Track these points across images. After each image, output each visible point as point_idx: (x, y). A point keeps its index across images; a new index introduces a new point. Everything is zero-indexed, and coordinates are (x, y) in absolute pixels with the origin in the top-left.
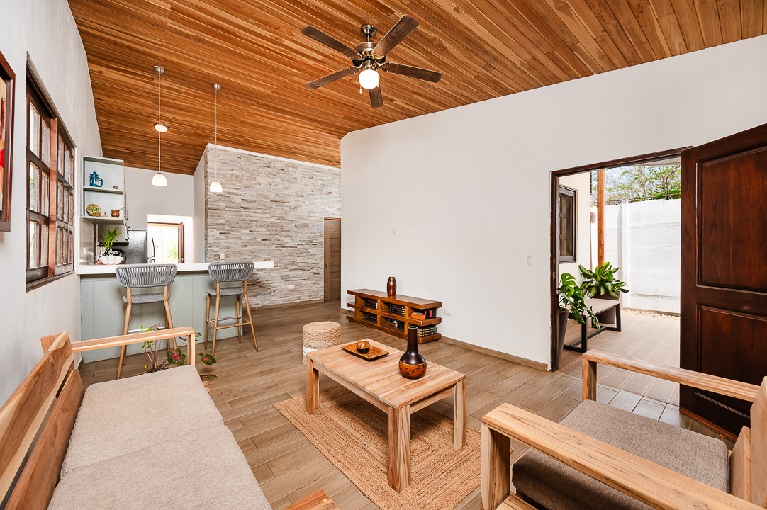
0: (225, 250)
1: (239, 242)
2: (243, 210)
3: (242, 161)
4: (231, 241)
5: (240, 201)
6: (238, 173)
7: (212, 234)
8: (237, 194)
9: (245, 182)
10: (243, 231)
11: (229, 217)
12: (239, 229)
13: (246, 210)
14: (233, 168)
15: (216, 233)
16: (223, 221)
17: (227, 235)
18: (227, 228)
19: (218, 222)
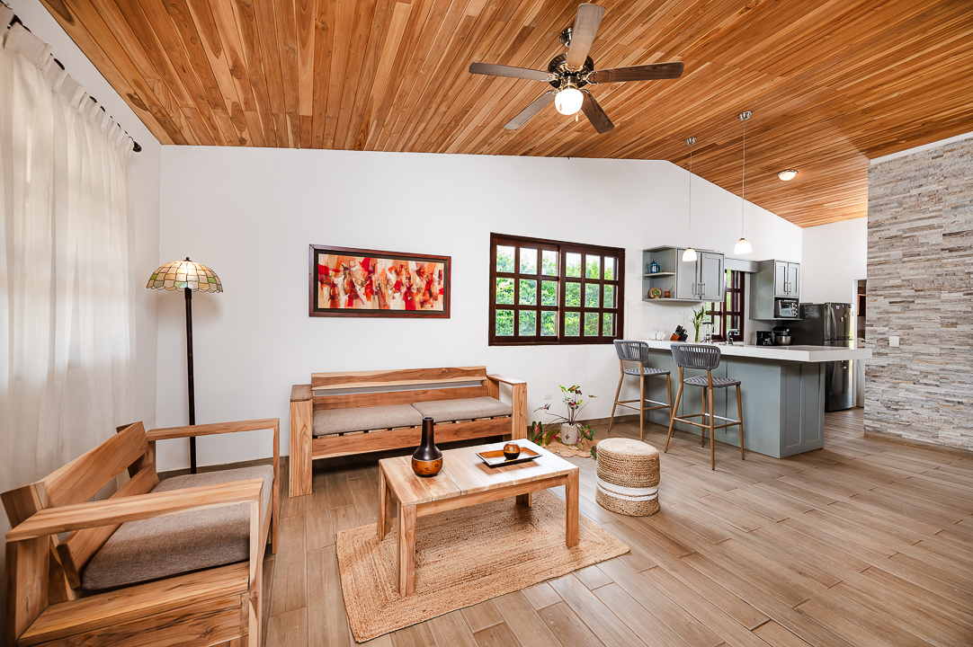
0: (899, 332)
1: (936, 317)
2: (947, 254)
3: (946, 161)
4: (917, 315)
5: (940, 239)
6: (934, 187)
7: (876, 304)
8: (931, 227)
9: (953, 200)
10: (945, 295)
11: (911, 272)
12: (936, 293)
13: (954, 254)
14: (923, 181)
15: (883, 303)
16: (898, 282)
17: (907, 305)
18: (907, 292)
19: (886, 284)
